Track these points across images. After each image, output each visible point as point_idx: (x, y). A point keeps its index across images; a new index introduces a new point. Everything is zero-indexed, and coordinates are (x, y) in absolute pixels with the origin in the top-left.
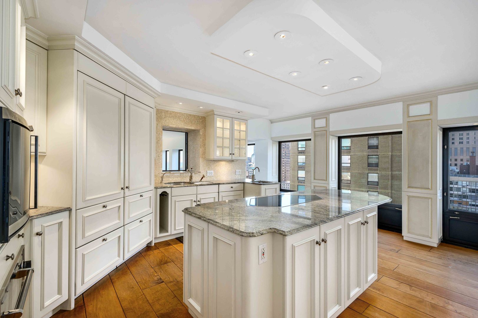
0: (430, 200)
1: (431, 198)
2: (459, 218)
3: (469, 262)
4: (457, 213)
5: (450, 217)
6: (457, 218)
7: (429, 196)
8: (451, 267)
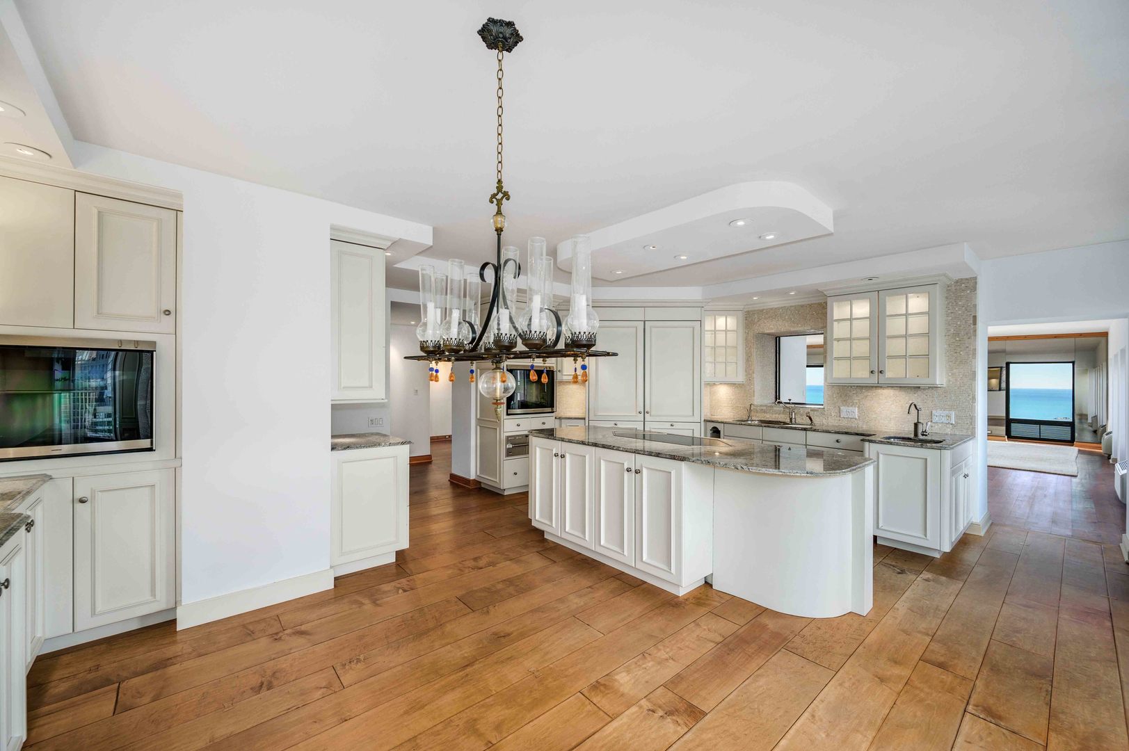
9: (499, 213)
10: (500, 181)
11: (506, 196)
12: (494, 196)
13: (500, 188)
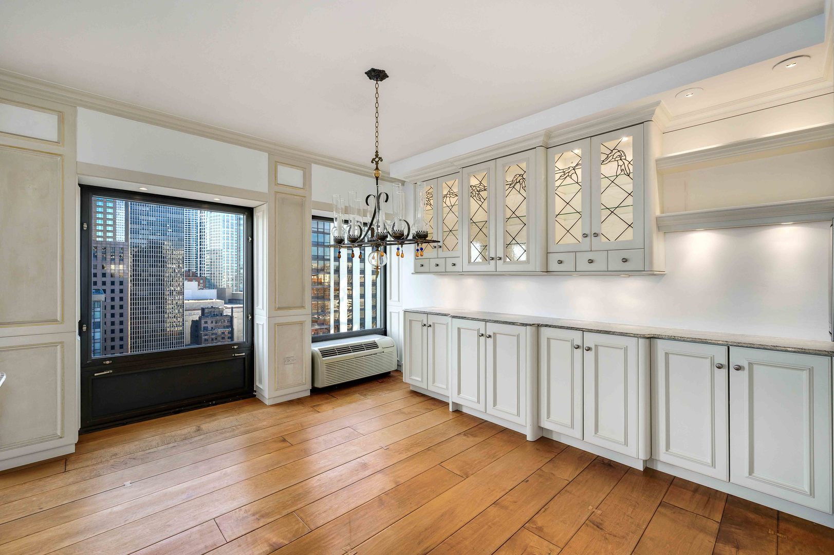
0: (59, 347)
1: (60, 343)
2: (111, 371)
3: (148, 451)
4: (108, 362)
5: (95, 375)
6: (108, 372)
7: (56, 339)
8: (130, 482)
9: (377, 169)
10: (377, 152)
11: (381, 159)
12: (374, 159)
13: (377, 156)
